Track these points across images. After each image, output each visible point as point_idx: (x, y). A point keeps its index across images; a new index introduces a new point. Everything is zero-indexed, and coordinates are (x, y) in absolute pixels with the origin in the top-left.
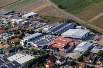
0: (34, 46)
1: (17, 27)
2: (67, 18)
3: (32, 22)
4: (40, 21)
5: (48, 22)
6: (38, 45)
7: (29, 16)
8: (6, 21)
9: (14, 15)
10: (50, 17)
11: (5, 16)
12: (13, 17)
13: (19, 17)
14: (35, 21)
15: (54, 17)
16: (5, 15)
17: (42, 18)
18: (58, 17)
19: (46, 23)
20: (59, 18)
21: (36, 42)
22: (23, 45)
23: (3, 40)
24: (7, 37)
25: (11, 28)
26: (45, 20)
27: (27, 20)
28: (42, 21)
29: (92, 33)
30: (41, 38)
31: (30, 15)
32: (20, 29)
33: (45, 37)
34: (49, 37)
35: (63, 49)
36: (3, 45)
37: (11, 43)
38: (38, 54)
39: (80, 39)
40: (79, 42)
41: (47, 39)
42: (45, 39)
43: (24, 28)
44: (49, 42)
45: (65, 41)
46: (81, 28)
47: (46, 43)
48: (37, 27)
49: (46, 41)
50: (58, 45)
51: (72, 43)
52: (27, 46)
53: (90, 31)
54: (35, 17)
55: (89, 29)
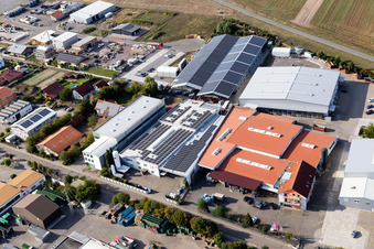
1: (59, 67)
2: (217, 12)
3: (106, 40)
4: (133, 34)
5: (161, 34)
6: (162, 168)
7: (93, 18)
8: (18, 41)
9: (41, 13)
11: (14, 22)
12: (39, 23)
13: (60, 20)
14: (114, 35)
15: (175, 15)
16: (12, 15)
17: (136, 21)
18: (186, 12)
19: (155, 38)
20: (191, 17)
21: (150, 148)
22: (98, 165)
23: (12, 140)
24: (26, 125)
25: (37, 72)
26: (146, 28)
27: (87, 32)
28: (137, 31)
30: (163, 122)
31: (94, 14)
32: (73, 77)
33: (183, 120)
34: (195, 118)
35: (290, 196)
36: (14, 176)
37: (48, 157)
38: (183, 231)
39: (322, 116)
40: (326, 130)
41: (194, 131)
42: (184, 128)
43: (86, 69)
44: (207, 143)
45: (274, 134)
46: (293, 53)
47: (199, 155)
48: (131, 61)
49: (192, 141)
50: (253, 164)
51: (307, 145)
52: (117, 172)
53: (333, 67)
54: (111, 16)
55: (323, 56)
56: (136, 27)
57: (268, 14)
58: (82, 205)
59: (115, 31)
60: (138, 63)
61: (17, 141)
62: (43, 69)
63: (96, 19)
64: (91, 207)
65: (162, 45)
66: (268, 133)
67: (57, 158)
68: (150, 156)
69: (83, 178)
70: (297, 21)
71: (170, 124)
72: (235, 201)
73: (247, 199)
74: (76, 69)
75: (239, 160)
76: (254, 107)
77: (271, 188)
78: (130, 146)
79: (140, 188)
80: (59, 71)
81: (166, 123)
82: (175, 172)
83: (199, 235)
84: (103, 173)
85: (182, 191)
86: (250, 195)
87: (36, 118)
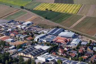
0: (44, 42)
6: (47, 41)
7: (28, 24)
10: (43, 24)
15: (46, 25)
16: (8, 23)
17: (37, 25)
18: (48, 25)
22: (36, 41)
23: (20, 38)
24: (23, 36)
25: (20, 31)
27: (27, 26)
28: (38, 27)
29: (76, 34)
30: (46, 37)
36: (24, 41)
39: (71, 38)
42: (49, 37)
43: (29, 31)
45: (63, 38)
47: (52, 40)
54: (32, 24)
55: (73, 32)
56: (38, 26)
60: (40, 31)
64: (36, 44)
65: (44, 29)
67: (29, 40)
70: (70, 27)
75: (58, 41)
76: (61, 36)
80: (24, 31)
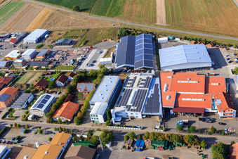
1: (35, 70)
2: (111, 25)
3: (54, 50)
4: (70, 44)
5: (87, 42)
6: (144, 113)
7: (38, 39)
9: (1, 41)
12: (3, 47)
14: (57, 47)
15: (88, 30)
19: (85, 44)
20: (98, 30)
30: (126, 88)
32: (48, 74)
33: (138, 85)
34: (144, 82)
35: (227, 112)
36: (51, 139)
37: (64, 123)
38: (178, 145)
39: (208, 68)
40: (215, 75)
41: (148, 89)
42: (141, 89)
43: (53, 68)
44: (159, 94)
45: (194, 82)
46: (169, 40)
47: (160, 101)
48: (79, 59)
49: (150, 95)
50: (193, 100)
51: (214, 84)
52: (116, 122)
53: (195, 43)
54: (48, 37)
55: (186, 39)
56: (69, 40)
57: (140, 22)
58: (107, 145)
59: (56, 44)
60: (83, 59)
61: (36, 118)
62: (24, 73)
63: (40, 39)
64: (112, 145)
65: (92, 48)
66: (190, 82)
67: (71, 122)
68: (132, 108)
69: (99, 130)
70: (158, 23)
71: (131, 88)
72: (195, 122)
73: (200, 119)
74: (47, 69)
75: (183, 99)
76: (171, 70)
77: (210, 110)
78: (116, 105)
79: (135, 127)
80: (35, 73)
81: (128, 88)
82: (153, 114)
83: (189, 145)
84: (107, 124)
85: (161, 124)
86: (201, 117)
87: (44, 102)
